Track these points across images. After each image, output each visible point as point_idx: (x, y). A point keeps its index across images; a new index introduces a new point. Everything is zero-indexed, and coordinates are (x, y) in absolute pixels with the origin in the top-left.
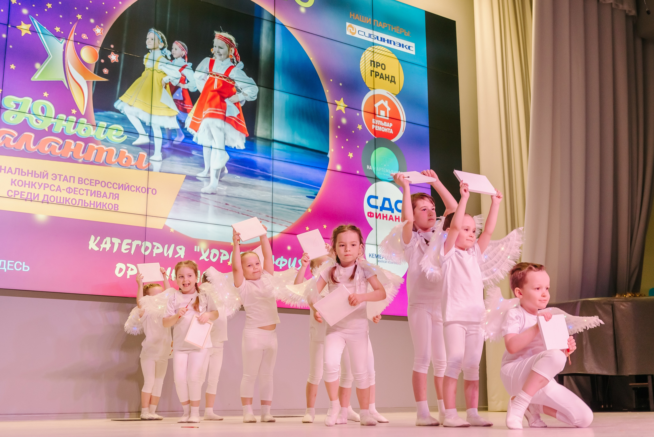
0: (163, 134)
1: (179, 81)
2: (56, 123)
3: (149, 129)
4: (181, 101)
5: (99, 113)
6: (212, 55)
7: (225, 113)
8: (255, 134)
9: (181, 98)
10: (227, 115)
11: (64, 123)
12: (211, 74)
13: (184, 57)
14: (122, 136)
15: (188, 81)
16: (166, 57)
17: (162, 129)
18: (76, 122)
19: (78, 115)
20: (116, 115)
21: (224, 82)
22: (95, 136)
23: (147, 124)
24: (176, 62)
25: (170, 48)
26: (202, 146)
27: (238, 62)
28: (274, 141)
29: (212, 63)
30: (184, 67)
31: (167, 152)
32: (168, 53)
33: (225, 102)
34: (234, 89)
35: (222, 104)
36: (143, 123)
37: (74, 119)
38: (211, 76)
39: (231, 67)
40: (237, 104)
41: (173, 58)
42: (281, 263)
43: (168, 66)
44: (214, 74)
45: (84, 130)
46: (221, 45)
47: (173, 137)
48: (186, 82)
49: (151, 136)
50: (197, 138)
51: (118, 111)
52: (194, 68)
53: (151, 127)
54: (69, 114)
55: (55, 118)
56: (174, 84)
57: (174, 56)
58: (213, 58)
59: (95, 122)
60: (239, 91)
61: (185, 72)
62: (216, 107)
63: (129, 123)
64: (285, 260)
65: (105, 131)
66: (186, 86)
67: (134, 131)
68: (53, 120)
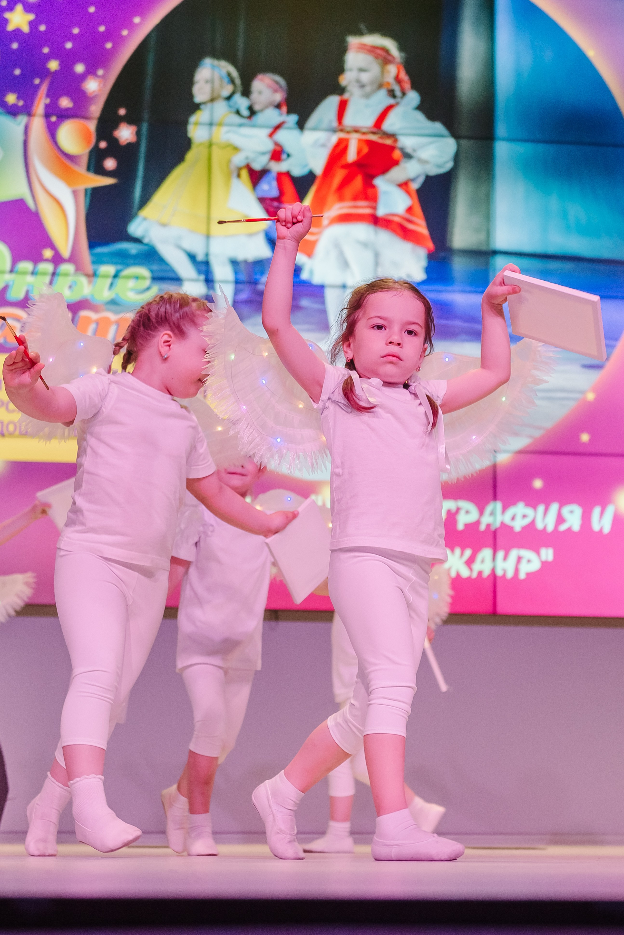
0: (236, 272)
1: (267, 157)
2: (14, 281)
3: (203, 268)
4: (273, 199)
5: (99, 250)
6: (340, 90)
7: (375, 208)
8: (448, 244)
9: (275, 193)
10: (381, 212)
11: (30, 279)
12: (342, 130)
13: (278, 106)
14: (148, 289)
15: (289, 156)
16: (238, 112)
17: (234, 263)
18: (54, 274)
19: (57, 259)
20: (132, 248)
21: (369, 143)
22: (93, 296)
23: (200, 257)
24: (259, 118)
25: (246, 92)
26: (323, 287)
27: (404, 94)
28: (495, 253)
29: (343, 107)
30: (277, 128)
31: (245, 309)
32: (242, 103)
33: (373, 187)
34: (396, 154)
35: (370, 191)
36: (192, 257)
37: (49, 267)
38: (342, 135)
39: (389, 108)
40: (404, 185)
41: (252, 112)
42: (519, 518)
43: (246, 131)
44: (348, 129)
45: (70, 287)
46: (362, 65)
47: (258, 277)
48: (284, 156)
49: (209, 281)
50: (311, 272)
51: (137, 241)
52: (301, 125)
53: (207, 263)
54: (37, 259)
55: (12, 271)
56: (257, 166)
57: (257, 108)
58: (346, 96)
59: (90, 268)
60: (408, 156)
61: (282, 136)
62: (355, 198)
63: (161, 260)
64: (529, 511)
65: (111, 285)
66: (283, 167)
67: (171, 275)
68: (8, 277)
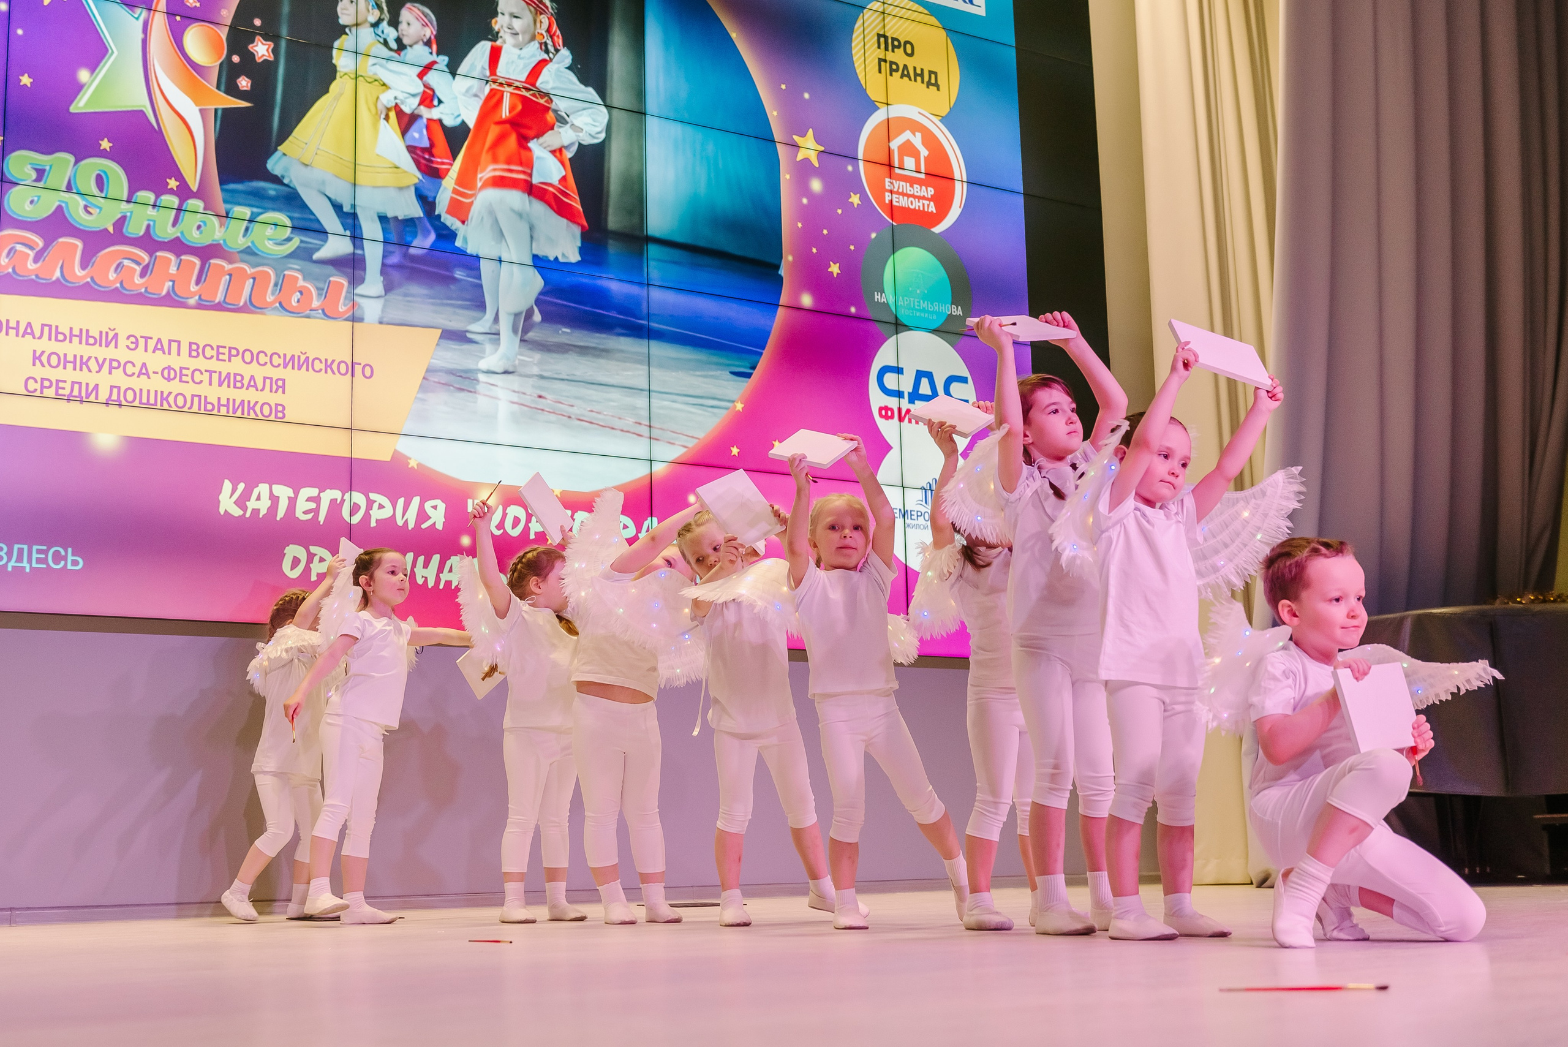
0: (385, 231)
1: (417, 100)
2: (131, 212)
3: (350, 221)
4: (424, 150)
5: (232, 186)
6: (494, 36)
7: (530, 175)
8: (603, 224)
9: (426, 143)
10: (536, 180)
11: (150, 211)
12: (494, 82)
13: (428, 43)
14: (289, 239)
15: (440, 102)
16: (386, 43)
17: (383, 219)
18: (179, 210)
20: (271, 189)
21: (524, 99)
22: (225, 241)
23: (347, 208)
24: (409, 54)
25: (394, 23)
26: (478, 258)
27: (557, 51)
28: (648, 239)
29: (495, 55)
30: (428, 68)
31: (396, 275)
32: (391, 34)
33: (529, 149)
34: (550, 117)
35: (523, 153)
36: (337, 207)
37: (173, 200)
38: (495, 86)
39: (542, 63)
40: (557, 152)
41: (401, 46)
43: (392, 65)
44: (501, 80)
45: (199, 227)
46: (515, 11)
47: (409, 239)
48: (436, 102)
49: (357, 238)
50: (465, 240)
52: (453, 70)
53: (354, 216)
54: (160, 189)
55: (129, 201)
56: (407, 109)
57: (406, 41)
58: (499, 43)
59: (222, 208)
60: (563, 121)
61: (432, 78)
62: (509, 160)
63: (304, 207)
65: (247, 229)
66: (435, 114)
68: (124, 206)
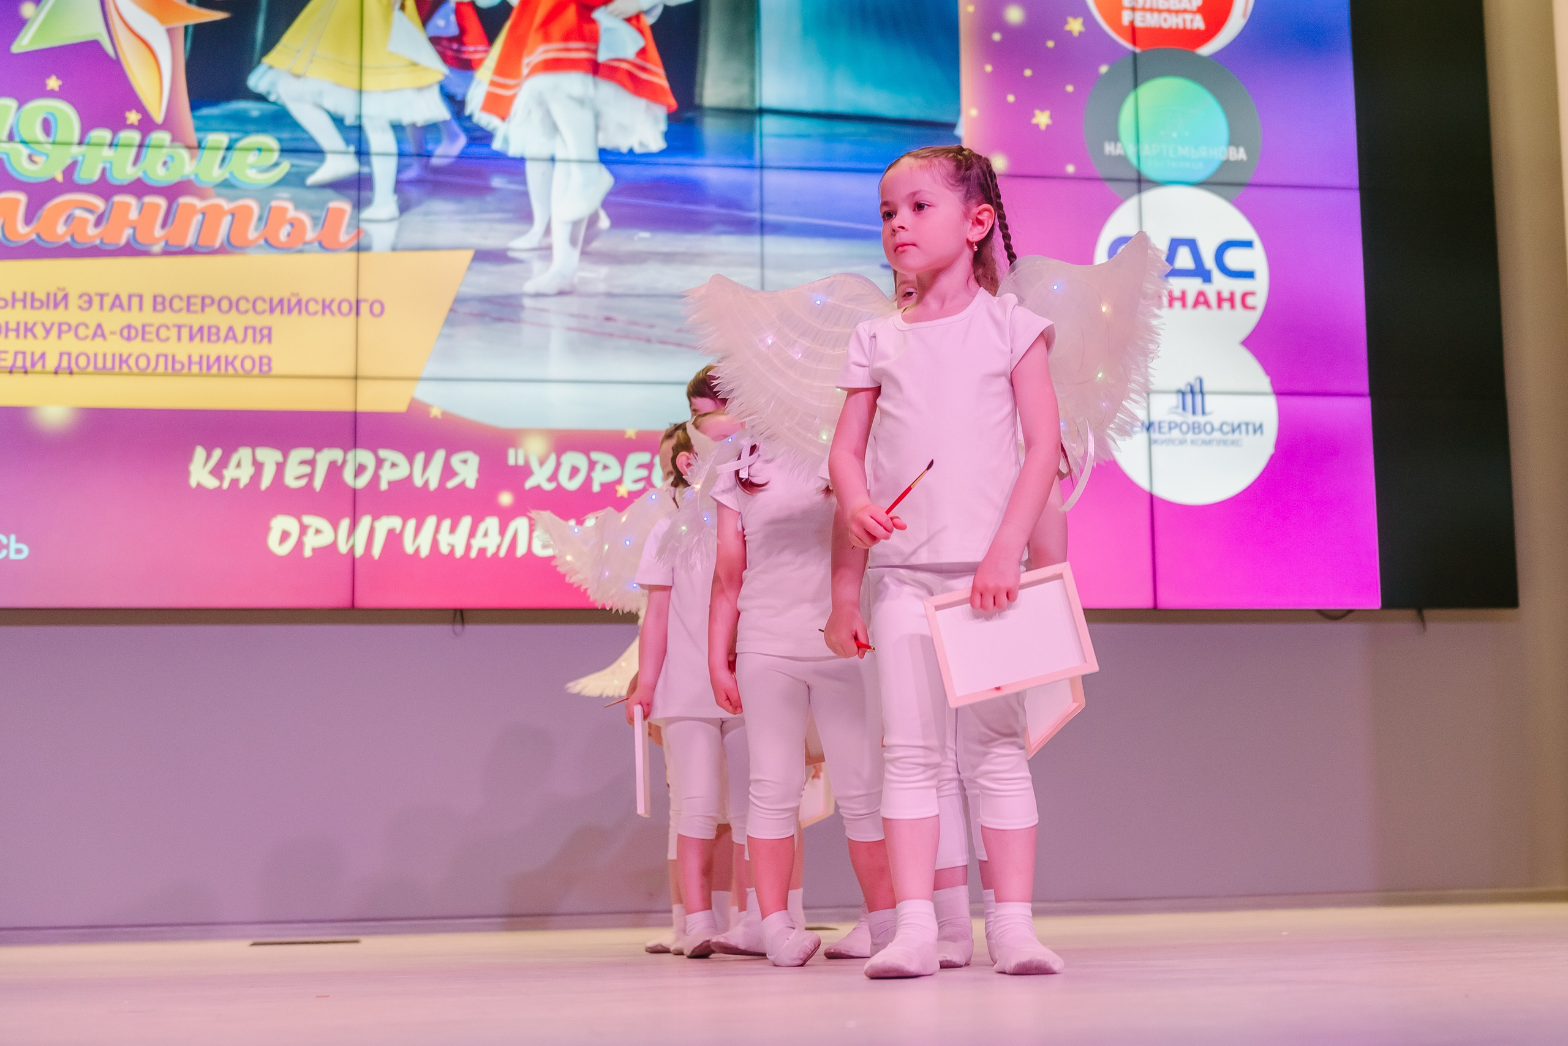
0: (399, 142)
2: (84, 156)
3: (354, 135)
4: (451, 40)
5: (205, 111)
7: (595, 52)
8: (697, 101)
9: (454, 30)
10: (603, 57)
11: (107, 152)
14: (276, 165)
17: (397, 128)
18: (141, 146)
19: (147, 125)
20: (254, 109)
22: (197, 175)
23: (350, 121)
26: (522, 160)
28: (762, 111)
31: (413, 193)
33: (593, 21)
35: (587, 28)
36: (338, 121)
37: (135, 136)
40: (634, 20)
45: (165, 163)
47: (430, 147)
49: (362, 153)
50: (506, 140)
51: (261, 98)
53: (359, 128)
54: (117, 124)
55: (81, 142)
59: (193, 137)
62: (567, 38)
63: (295, 125)
65: (224, 159)
67: (309, 146)
68: (76, 151)
